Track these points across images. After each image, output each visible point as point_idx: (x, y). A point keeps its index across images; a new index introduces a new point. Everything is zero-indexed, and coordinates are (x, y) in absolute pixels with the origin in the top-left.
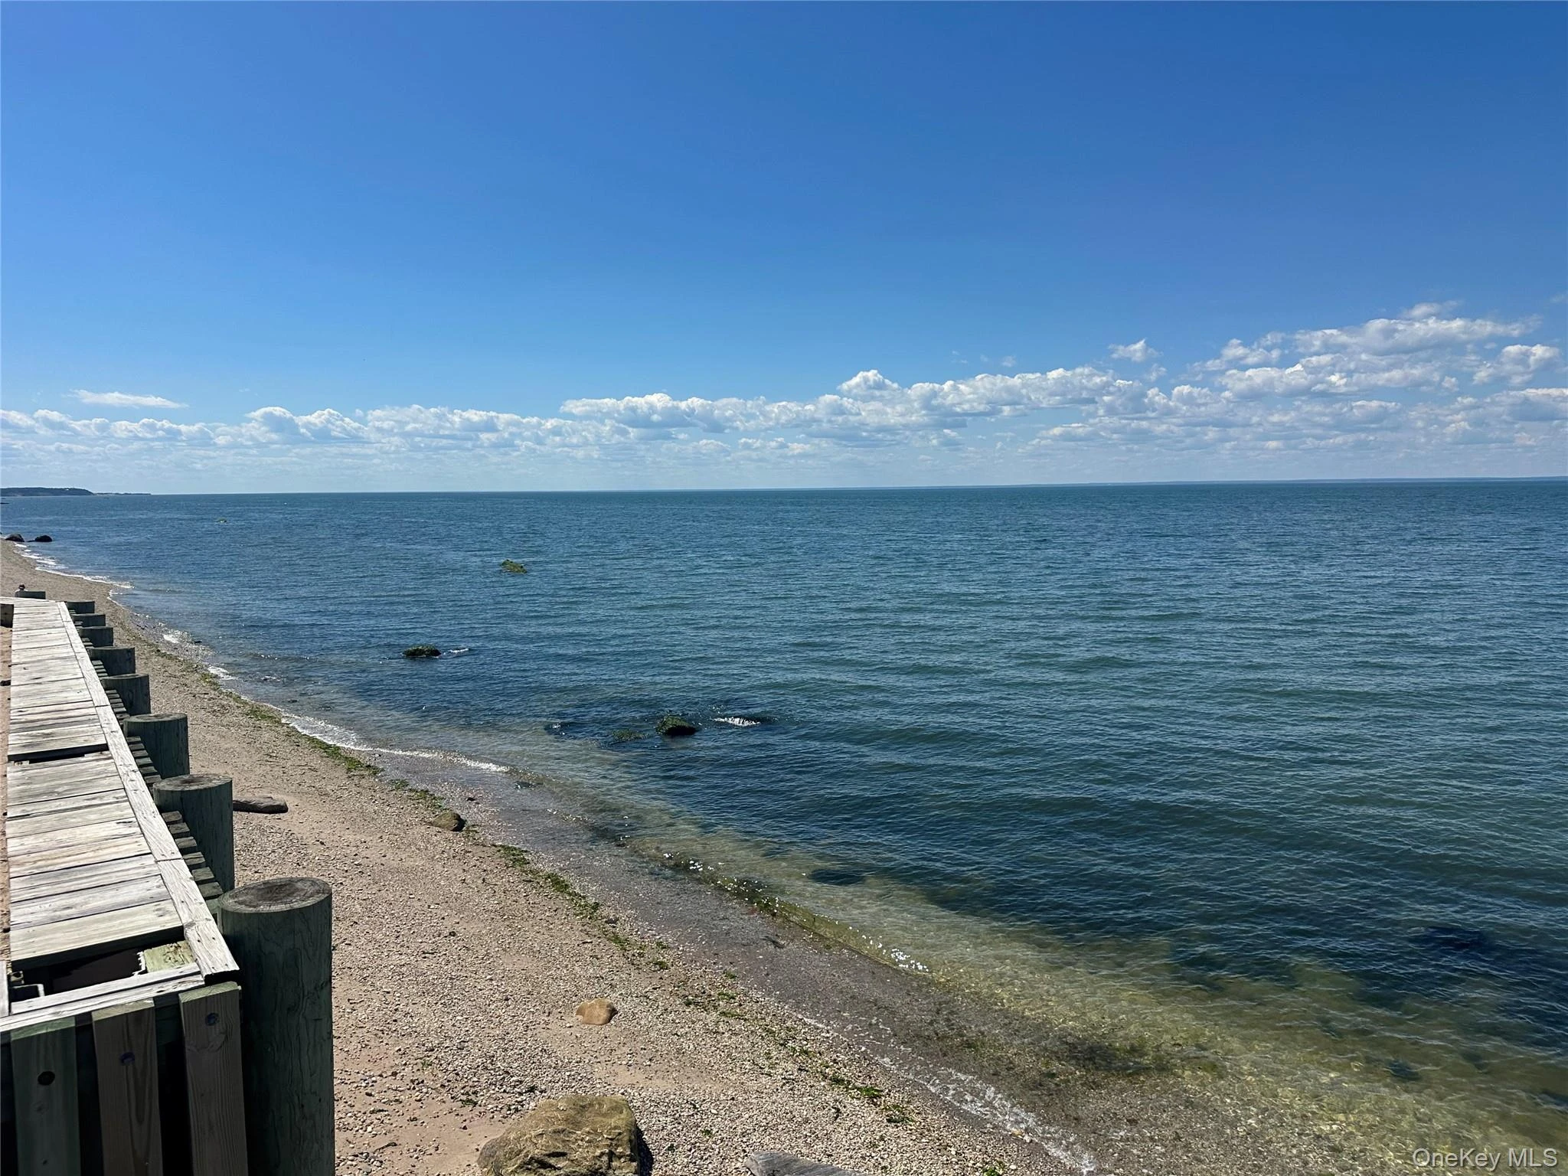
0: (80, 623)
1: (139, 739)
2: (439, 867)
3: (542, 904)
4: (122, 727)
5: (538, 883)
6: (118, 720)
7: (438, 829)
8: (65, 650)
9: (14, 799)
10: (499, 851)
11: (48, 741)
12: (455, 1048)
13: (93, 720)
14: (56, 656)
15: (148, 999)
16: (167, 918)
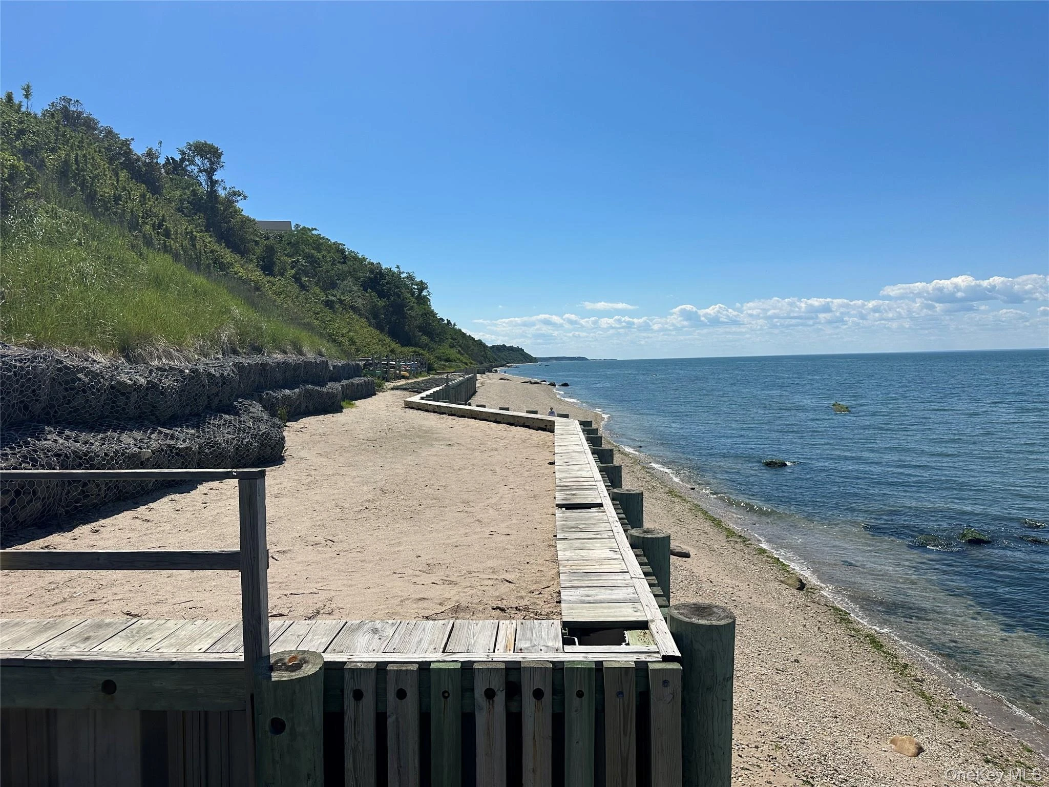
0: (586, 433)
1: (618, 503)
2: (787, 612)
3: (863, 654)
4: (609, 494)
5: (859, 639)
6: (607, 490)
7: (786, 586)
8: (579, 448)
9: (560, 529)
10: (830, 610)
11: (574, 498)
12: (798, 741)
13: (594, 488)
14: (575, 450)
15: (632, 661)
16: (638, 614)
